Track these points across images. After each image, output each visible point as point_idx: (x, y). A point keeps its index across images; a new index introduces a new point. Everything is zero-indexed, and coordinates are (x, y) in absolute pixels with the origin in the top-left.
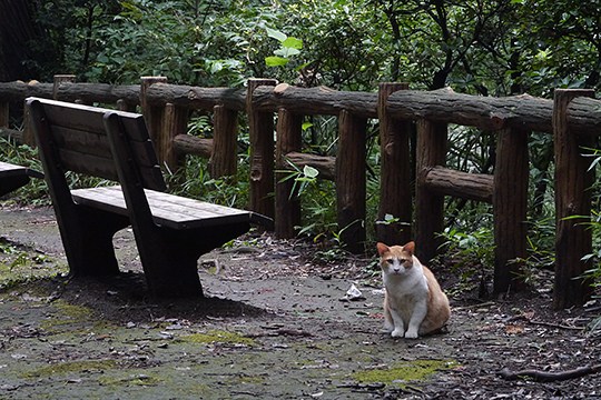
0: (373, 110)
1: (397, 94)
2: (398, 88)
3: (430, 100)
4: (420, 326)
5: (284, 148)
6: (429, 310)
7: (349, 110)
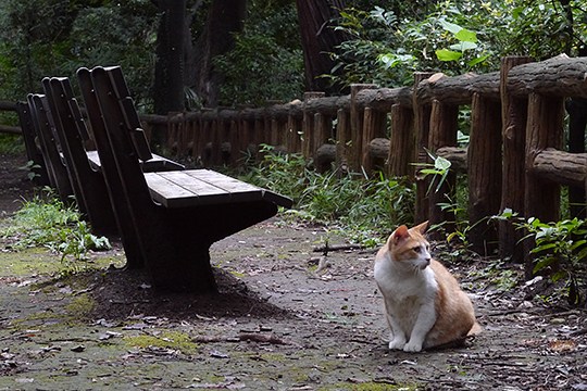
0: (496, 90)
1: (516, 69)
2: (519, 62)
3: (538, 70)
4: (427, 337)
5: (436, 143)
6: (439, 316)
7: (480, 93)
